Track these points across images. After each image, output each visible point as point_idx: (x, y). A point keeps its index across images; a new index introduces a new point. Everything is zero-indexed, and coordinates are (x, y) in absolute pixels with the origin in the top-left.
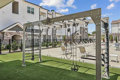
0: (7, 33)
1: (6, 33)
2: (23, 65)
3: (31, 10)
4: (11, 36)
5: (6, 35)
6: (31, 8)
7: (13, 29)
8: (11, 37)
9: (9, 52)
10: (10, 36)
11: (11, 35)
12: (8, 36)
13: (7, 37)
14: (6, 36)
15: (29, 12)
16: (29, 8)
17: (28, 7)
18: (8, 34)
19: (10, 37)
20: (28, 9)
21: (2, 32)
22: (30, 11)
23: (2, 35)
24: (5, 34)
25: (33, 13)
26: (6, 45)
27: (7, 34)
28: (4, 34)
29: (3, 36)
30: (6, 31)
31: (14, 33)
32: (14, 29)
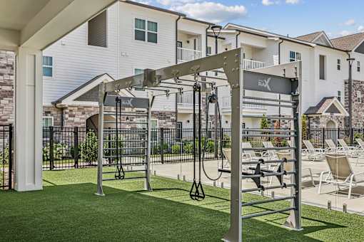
0: (72, 109)
1: (69, 108)
2: (98, 194)
3: (146, 31)
4: (83, 119)
5: (70, 116)
6: (146, 23)
7: (88, 95)
8: (84, 121)
9: (75, 166)
10: (81, 118)
11: (83, 113)
12: (77, 120)
13: (73, 121)
14: (70, 119)
15: (139, 36)
16: (139, 22)
17: (136, 19)
18: (74, 113)
19: (80, 120)
20: (136, 27)
21: (58, 105)
22: (145, 34)
23: (59, 115)
24: (67, 111)
25: (153, 38)
26: (70, 145)
27: (71, 111)
28: (64, 111)
29: (62, 120)
30: (70, 104)
31: (92, 109)
32: (93, 94)
